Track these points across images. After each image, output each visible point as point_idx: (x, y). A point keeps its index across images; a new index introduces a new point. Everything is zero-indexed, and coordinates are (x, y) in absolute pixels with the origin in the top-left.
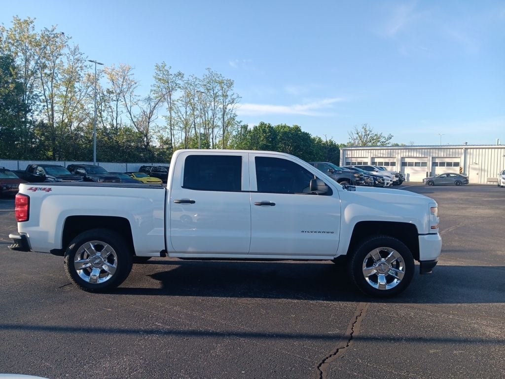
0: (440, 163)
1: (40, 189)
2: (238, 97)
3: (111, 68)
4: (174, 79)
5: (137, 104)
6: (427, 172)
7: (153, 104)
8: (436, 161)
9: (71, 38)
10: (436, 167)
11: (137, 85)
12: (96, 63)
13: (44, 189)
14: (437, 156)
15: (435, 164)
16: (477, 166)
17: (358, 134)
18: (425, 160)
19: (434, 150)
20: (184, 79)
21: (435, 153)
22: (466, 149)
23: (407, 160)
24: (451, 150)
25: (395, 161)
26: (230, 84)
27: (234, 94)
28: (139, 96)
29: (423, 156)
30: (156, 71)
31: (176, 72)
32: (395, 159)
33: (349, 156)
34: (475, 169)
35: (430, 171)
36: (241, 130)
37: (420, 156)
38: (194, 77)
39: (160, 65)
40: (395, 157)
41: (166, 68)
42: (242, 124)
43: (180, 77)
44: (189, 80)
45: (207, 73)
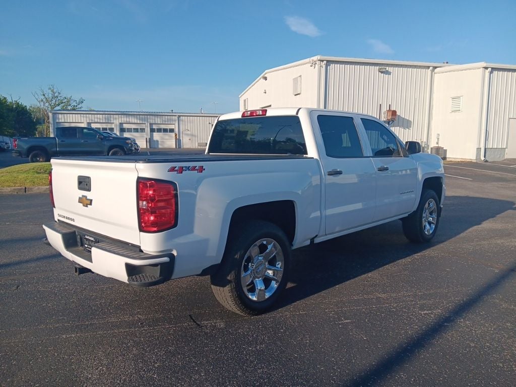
0: (157, 129)
1: (188, 168)
6: (146, 139)
8: (154, 127)
10: (154, 133)
13: (194, 169)
14: (154, 122)
15: (152, 130)
16: (189, 132)
17: (44, 95)
18: (143, 126)
19: (151, 116)
21: (152, 120)
22: (179, 116)
23: (125, 126)
24: (166, 117)
25: (113, 127)
29: (141, 122)
32: (113, 125)
33: (60, 121)
34: (187, 135)
35: (149, 137)
37: (138, 122)
40: (113, 123)
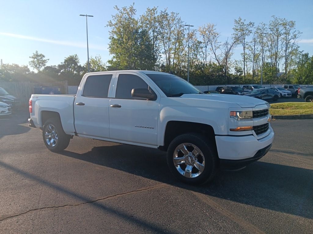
2: (299, 33)
3: (202, 27)
4: (247, 27)
5: (219, 48)
7: (229, 46)
9: (178, 14)
11: (219, 35)
12: (189, 26)
20: (254, 27)
26: (292, 24)
27: (296, 31)
28: (220, 42)
30: (235, 24)
31: (248, 23)
36: (302, 58)
38: (263, 24)
39: (237, 20)
41: (242, 21)
42: (304, 53)
43: (251, 25)
44: (259, 27)
45: (273, 19)
